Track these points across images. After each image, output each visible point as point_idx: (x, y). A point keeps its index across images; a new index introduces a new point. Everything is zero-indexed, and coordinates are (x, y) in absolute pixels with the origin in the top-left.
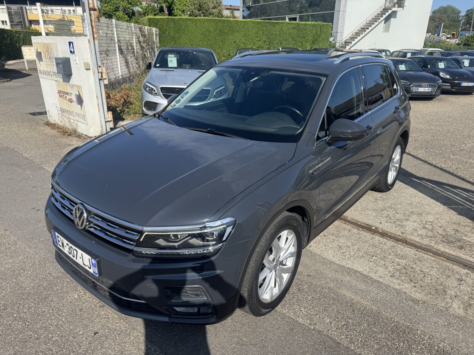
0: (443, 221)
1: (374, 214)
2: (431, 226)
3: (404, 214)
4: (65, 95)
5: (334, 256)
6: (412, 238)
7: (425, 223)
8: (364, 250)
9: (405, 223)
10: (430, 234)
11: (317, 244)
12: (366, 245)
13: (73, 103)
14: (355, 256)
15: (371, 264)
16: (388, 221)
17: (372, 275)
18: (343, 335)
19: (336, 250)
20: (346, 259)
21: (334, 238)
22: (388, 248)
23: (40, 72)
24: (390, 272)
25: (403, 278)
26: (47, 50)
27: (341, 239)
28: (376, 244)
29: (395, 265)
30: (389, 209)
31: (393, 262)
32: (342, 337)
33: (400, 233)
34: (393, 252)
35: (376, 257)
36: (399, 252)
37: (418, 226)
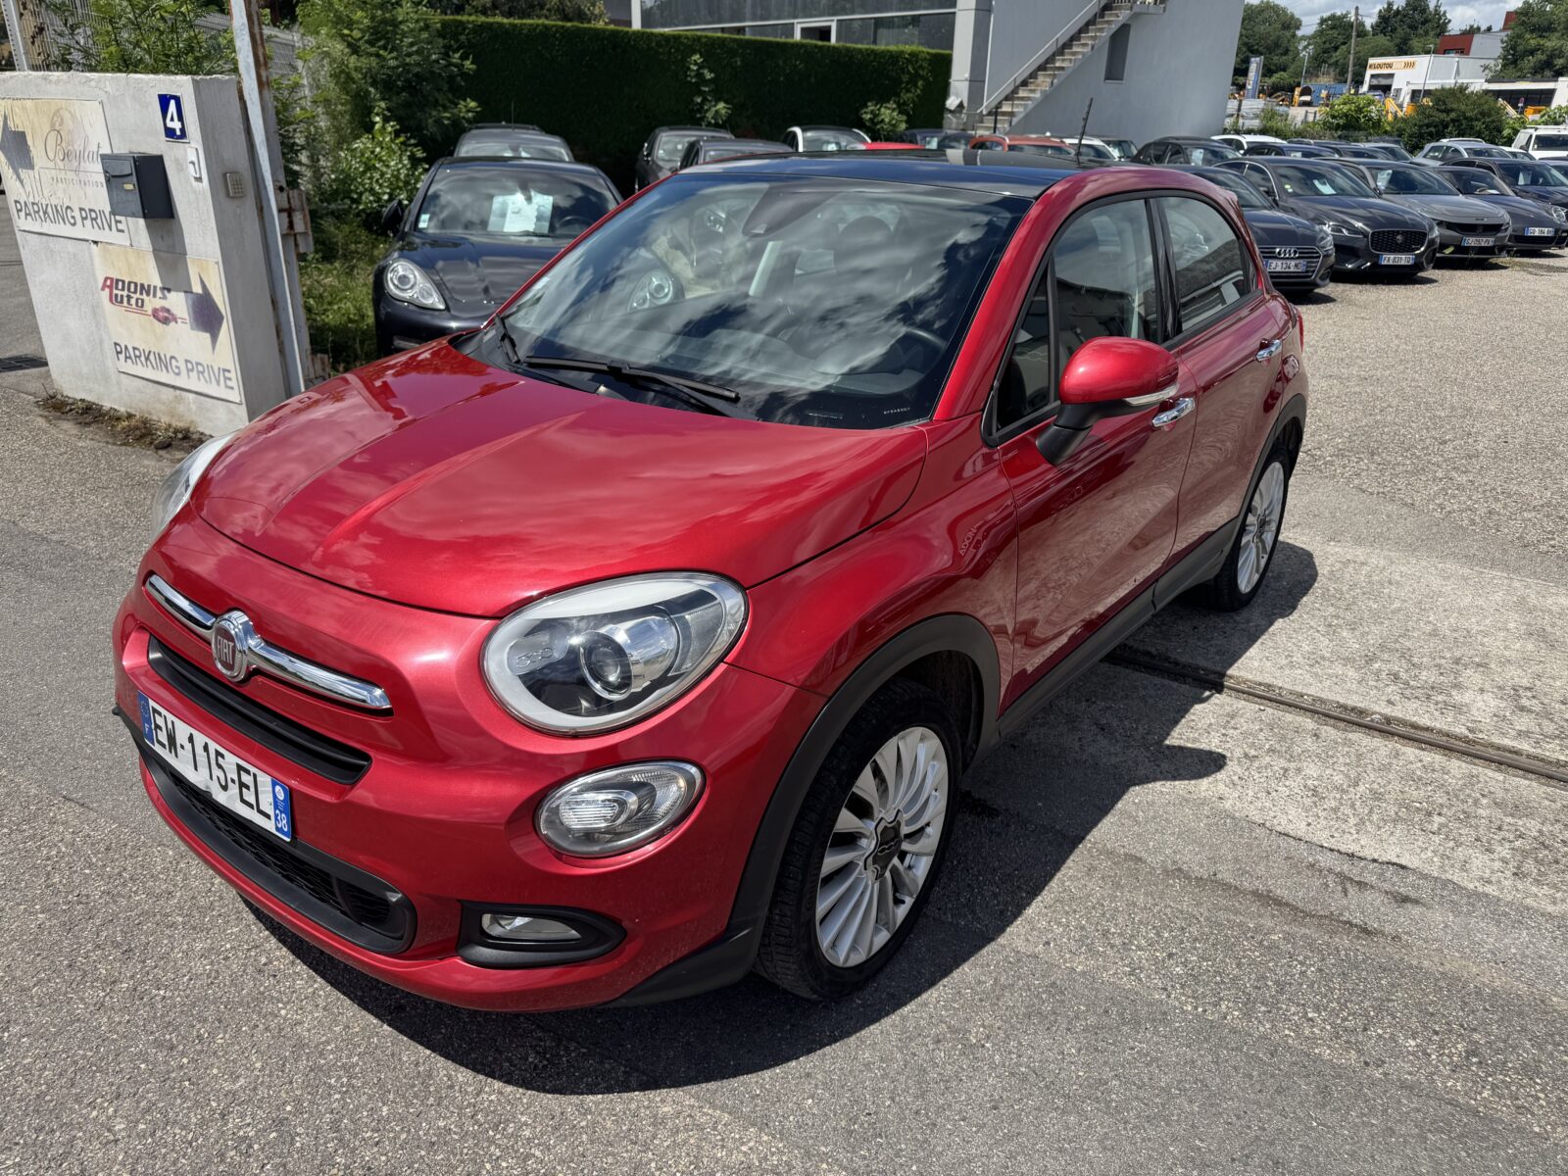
0: (1558, 683)
1: (1351, 673)
2: (1535, 701)
3: (1439, 666)
4: (138, 295)
5: (1309, 824)
6: (1507, 742)
7: (1512, 692)
8: (1393, 795)
9: (1457, 697)
10: (1550, 728)
11: (1239, 788)
12: (1390, 776)
13: (173, 324)
14: (1375, 817)
15: (1436, 839)
16: (1407, 692)
17: (1456, 876)
18: (1483, 1087)
19: (1308, 801)
20: (1353, 831)
21: (1283, 763)
22: (1460, 783)
23: (19, 211)
24: (1504, 861)
25: (1553, 878)
26: (53, 125)
27: (1305, 764)
28: (1418, 773)
29: (1512, 837)
30: (1386, 656)
31: (1500, 828)
32: (1485, 1095)
33: (1467, 733)
34: (1483, 795)
35: (1439, 814)
36: (1500, 794)
37: (1497, 702)
